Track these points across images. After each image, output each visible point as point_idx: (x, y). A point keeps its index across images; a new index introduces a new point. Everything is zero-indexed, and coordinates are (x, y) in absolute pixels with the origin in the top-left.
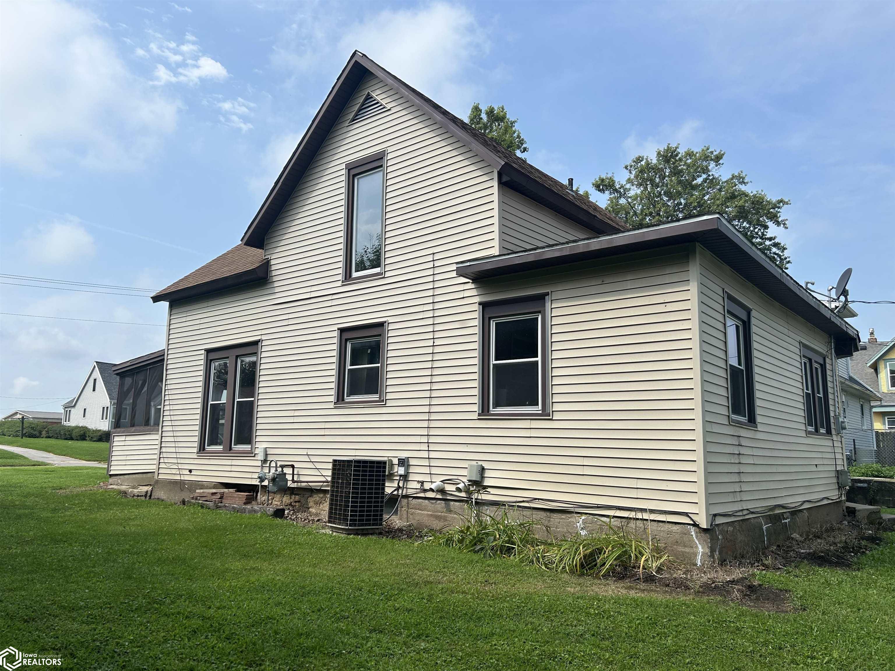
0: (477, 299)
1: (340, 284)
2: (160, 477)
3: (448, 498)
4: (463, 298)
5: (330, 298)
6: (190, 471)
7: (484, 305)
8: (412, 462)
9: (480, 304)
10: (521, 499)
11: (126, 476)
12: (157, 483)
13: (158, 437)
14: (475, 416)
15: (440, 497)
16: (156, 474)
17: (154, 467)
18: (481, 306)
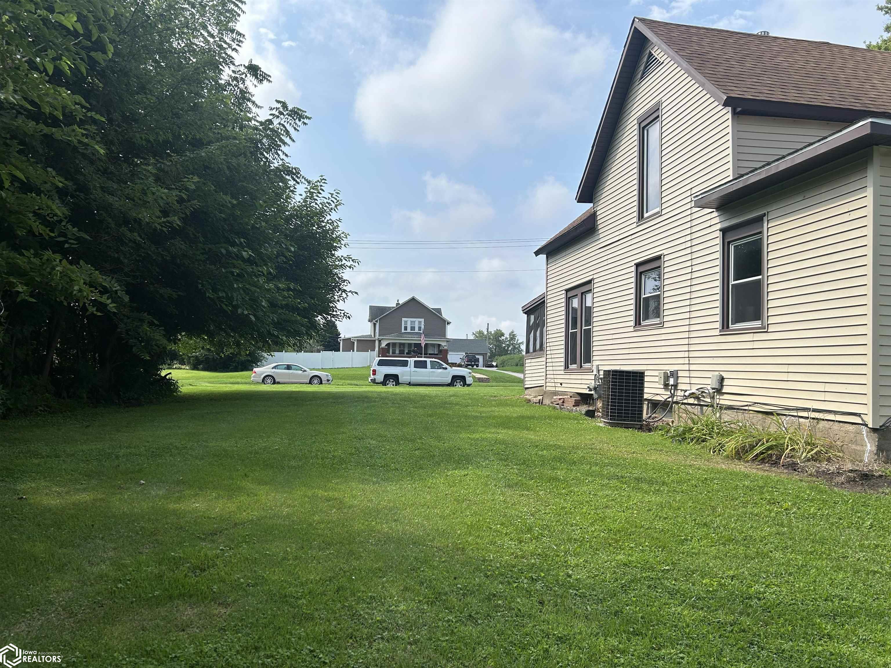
0: (719, 226)
1: (635, 225)
2: (548, 388)
3: (701, 403)
4: (710, 226)
5: (630, 238)
6: (561, 384)
7: (724, 231)
8: (680, 374)
9: (720, 230)
10: (746, 404)
11: (533, 389)
12: (545, 394)
13: (544, 359)
14: (717, 332)
15: (696, 402)
16: (545, 386)
17: (543, 382)
18: (721, 232)
